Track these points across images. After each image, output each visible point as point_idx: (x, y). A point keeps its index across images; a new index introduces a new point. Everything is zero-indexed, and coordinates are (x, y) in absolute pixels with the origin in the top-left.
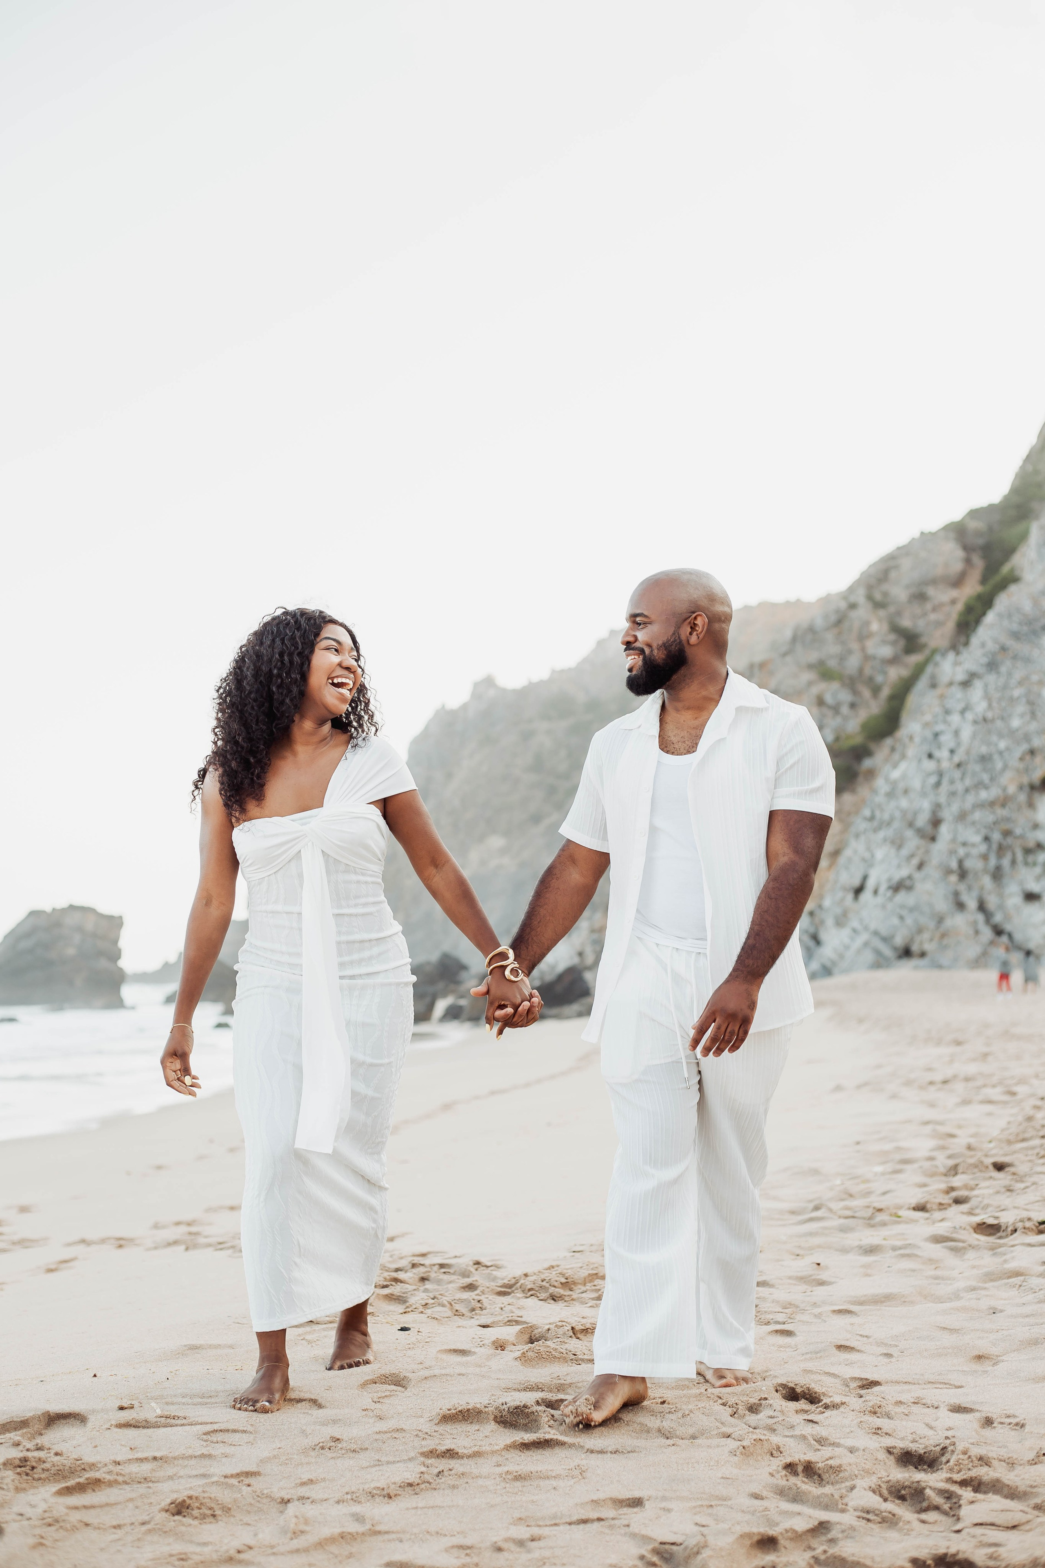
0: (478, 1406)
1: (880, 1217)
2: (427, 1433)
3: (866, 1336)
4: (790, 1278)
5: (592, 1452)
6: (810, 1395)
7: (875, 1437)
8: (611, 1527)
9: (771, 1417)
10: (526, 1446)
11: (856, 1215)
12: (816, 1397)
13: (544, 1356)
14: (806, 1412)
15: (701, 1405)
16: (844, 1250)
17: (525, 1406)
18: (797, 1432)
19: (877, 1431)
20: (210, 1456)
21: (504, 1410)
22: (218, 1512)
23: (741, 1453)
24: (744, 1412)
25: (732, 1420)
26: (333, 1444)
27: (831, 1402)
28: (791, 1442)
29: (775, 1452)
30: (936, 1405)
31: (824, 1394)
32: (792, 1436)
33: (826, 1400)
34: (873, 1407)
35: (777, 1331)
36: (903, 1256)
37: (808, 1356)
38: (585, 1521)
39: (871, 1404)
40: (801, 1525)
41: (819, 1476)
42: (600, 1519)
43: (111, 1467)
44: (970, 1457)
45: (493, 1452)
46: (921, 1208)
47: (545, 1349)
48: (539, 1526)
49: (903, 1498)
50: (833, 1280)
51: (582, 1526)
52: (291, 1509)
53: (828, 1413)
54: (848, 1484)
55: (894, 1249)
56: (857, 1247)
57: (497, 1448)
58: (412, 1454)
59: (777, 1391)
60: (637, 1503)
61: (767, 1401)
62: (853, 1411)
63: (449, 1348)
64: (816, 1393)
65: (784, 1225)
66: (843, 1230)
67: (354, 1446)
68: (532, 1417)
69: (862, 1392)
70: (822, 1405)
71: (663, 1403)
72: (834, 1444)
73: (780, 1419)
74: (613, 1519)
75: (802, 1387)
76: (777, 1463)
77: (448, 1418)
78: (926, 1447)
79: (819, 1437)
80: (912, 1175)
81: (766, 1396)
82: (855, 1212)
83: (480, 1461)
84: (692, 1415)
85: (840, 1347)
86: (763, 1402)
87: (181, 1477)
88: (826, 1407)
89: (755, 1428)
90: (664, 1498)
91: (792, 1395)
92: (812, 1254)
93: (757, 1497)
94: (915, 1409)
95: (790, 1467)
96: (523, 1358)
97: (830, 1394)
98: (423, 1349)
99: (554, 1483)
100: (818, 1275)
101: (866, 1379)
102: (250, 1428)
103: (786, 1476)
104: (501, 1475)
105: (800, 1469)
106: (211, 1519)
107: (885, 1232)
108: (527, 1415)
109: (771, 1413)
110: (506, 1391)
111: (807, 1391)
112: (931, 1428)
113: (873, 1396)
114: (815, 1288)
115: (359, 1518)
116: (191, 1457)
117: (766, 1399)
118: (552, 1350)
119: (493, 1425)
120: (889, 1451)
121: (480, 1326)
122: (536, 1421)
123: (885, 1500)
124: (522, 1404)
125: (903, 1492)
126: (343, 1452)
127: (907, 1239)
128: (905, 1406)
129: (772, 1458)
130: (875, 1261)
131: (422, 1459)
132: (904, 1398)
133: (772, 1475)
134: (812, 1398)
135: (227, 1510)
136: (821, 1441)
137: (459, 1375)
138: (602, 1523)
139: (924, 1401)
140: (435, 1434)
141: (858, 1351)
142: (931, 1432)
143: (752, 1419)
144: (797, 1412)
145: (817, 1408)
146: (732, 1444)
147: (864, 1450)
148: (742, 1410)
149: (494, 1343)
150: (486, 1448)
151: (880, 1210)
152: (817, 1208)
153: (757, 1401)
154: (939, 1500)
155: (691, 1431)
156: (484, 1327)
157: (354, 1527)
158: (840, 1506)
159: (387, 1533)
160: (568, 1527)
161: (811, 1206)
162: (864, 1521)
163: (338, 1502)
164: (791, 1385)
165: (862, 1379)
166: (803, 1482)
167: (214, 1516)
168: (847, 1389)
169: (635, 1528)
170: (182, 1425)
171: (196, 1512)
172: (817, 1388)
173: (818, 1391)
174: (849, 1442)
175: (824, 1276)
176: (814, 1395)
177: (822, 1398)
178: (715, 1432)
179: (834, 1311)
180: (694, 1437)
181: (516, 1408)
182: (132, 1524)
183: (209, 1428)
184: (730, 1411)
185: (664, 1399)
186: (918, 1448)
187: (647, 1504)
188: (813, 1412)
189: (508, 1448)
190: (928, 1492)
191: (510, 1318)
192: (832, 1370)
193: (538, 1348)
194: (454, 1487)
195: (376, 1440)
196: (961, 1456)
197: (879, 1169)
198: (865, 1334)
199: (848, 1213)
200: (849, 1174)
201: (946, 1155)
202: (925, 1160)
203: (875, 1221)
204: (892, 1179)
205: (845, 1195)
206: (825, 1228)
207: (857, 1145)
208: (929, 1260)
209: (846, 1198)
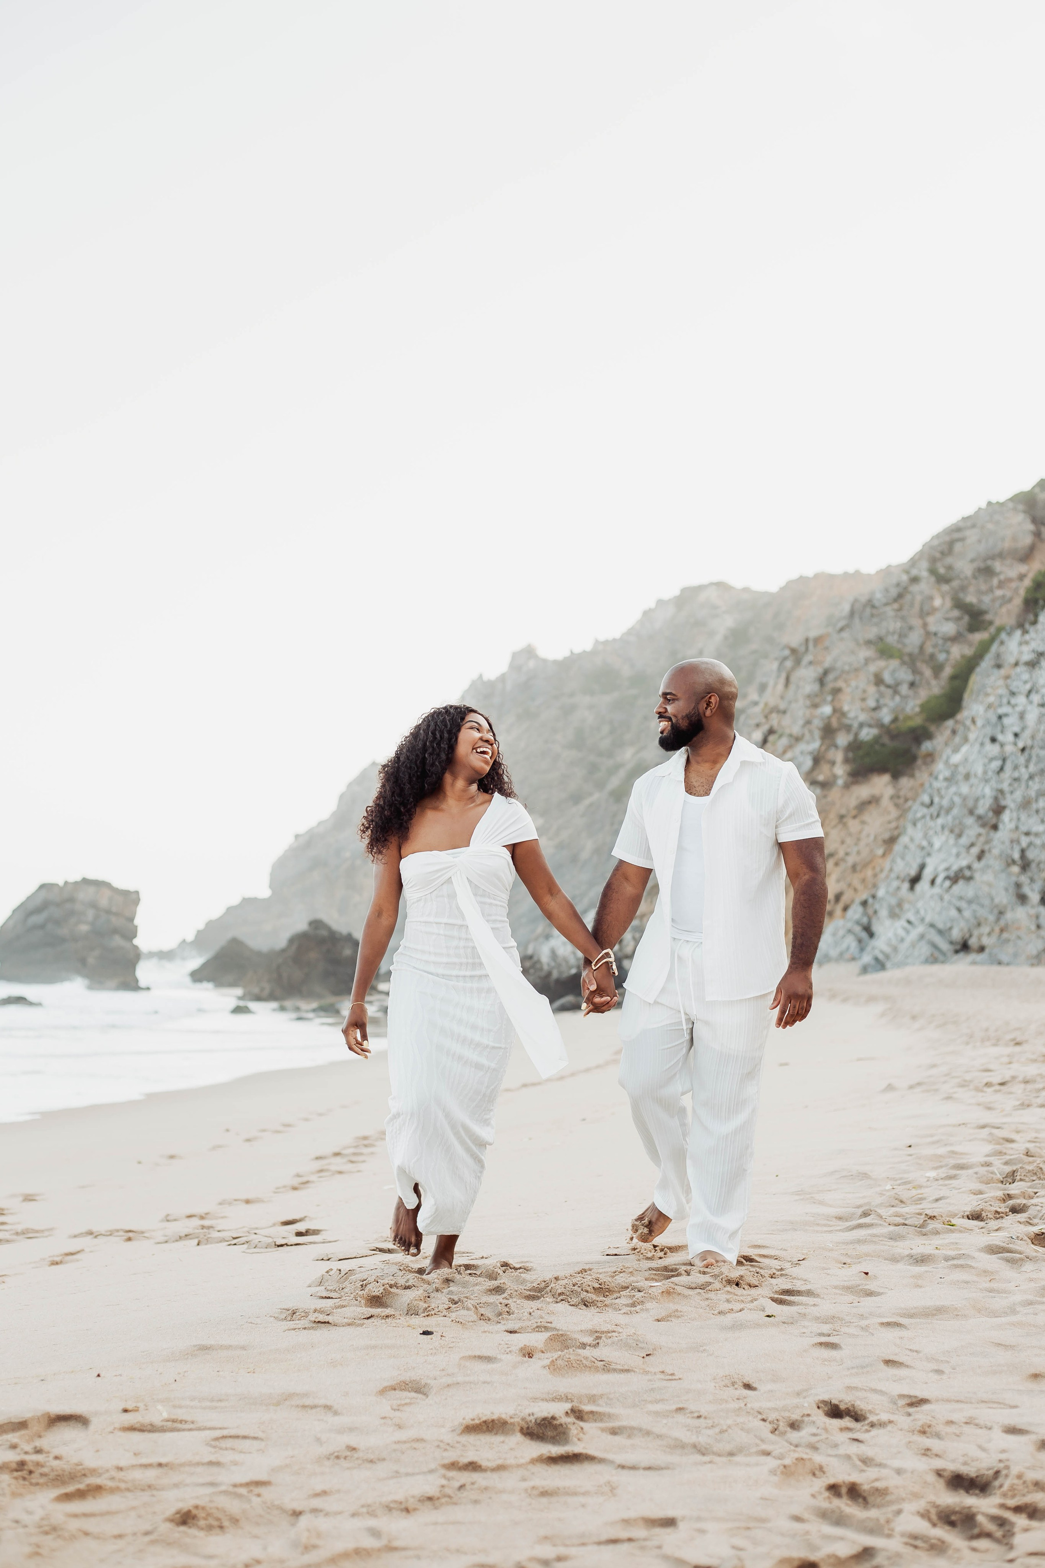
0: (504, 1416)
1: (932, 1225)
2: (448, 1444)
3: (916, 1351)
4: (836, 1287)
5: (623, 1467)
6: (856, 1413)
7: (924, 1459)
8: (642, 1548)
9: (814, 1435)
10: (553, 1460)
11: (906, 1222)
12: (862, 1415)
13: (574, 1365)
14: (849, 1429)
15: (740, 1420)
16: (894, 1260)
17: (553, 1418)
18: (842, 1451)
19: (926, 1452)
20: (218, 1464)
21: (531, 1421)
22: (226, 1523)
23: (782, 1473)
24: (786, 1429)
25: (772, 1437)
26: (349, 1453)
27: (878, 1420)
28: (834, 1461)
29: (817, 1471)
30: (989, 1424)
31: (870, 1412)
32: (836, 1456)
33: (872, 1418)
34: (922, 1426)
35: (821, 1344)
36: (956, 1266)
37: (855, 1370)
38: (614, 1541)
39: (920, 1423)
40: (844, 1550)
41: (865, 1499)
42: (630, 1540)
43: (113, 1473)
44: (1024, 1482)
45: (519, 1466)
46: (976, 1216)
47: (576, 1358)
48: (566, 1546)
49: (952, 1524)
50: (881, 1290)
51: (611, 1547)
52: (303, 1521)
53: (875, 1432)
54: (895, 1507)
55: (947, 1259)
56: (907, 1256)
57: (522, 1461)
58: (433, 1466)
59: (818, 1407)
60: (670, 1522)
61: (811, 1418)
62: (901, 1430)
63: (473, 1354)
64: (861, 1410)
65: (830, 1232)
66: (893, 1238)
67: (371, 1456)
68: (560, 1429)
69: (911, 1410)
70: (868, 1424)
71: (699, 1417)
72: (880, 1465)
73: (824, 1436)
74: (645, 1540)
75: (846, 1404)
76: (820, 1484)
77: (472, 1429)
78: (978, 1470)
79: (865, 1457)
80: (967, 1181)
81: (809, 1412)
82: (906, 1219)
83: (504, 1474)
84: (730, 1431)
85: (888, 1362)
86: (806, 1419)
87: (187, 1485)
88: (872, 1425)
89: (796, 1446)
90: (699, 1519)
91: (835, 1412)
92: (860, 1262)
93: (798, 1519)
94: (967, 1429)
95: (834, 1489)
96: (553, 1367)
97: (877, 1412)
98: (446, 1355)
99: (582, 1499)
100: (866, 1285)
101: (916, 1397)
102: (260, 1435)
103: (829, 1498)
104: (526, 1490)
105: (844, 1490)
106: (218, 1531)
107: (937, 1241)
108: (555, 1427)
109: (814, 1430)
110: (533, 1402)
111: (852, 1409)
112: (983, 1449)
113: (922, 1415)
114: (862, 1299)
115: (375, 1533)
116: (198, 1464)
117: (808, 1415)
118: (583, 1359)
119: (518, 1437)
120: (939, 1473)
121: (507, 1331)
122: (564, 1433)
123: (934, 1525)
124: (550, 1416)
125: (953, 1518)
126: (360, 1462)
127: (960, 1249)
128: (957, 1426)
129: (814, 1479)
130: (928, 1272)
131: (443, 1471)
132: (955, 1417)
133: (813, 1496)
134: (857, 1417)
135: (235, 1521)
136: (866, 1461)
137: (484, 1382)
138: (633, 1544)
139: (977, 1421)
140: (458, 1445)
141: (907, 1366)
142: (982, 1455)
143: (794, 1436)
144: (841, 1430)
145: (863, 1426)
146: (771, 1463)
147: (912, 1472)
148: (783, 1426)
149: (521, 1349)
150: (511, 1461)
151: (932, 1218)
152: (865, 1214)
153: (799, 1418)
154: (991, 1527)
155: (728, 1448)
156: (511, 1332)
157: (369, 1542)
158: (886, 1532)
159: (404, 1549)
160: (596, 1547)
161: (860, 1211)
162: (912, 1549)
163: (354, 1515)
164: (834, 1402)
165: (910, 1397)
166: (847, 1505)
167: (221, 1527)
168: (895, 1407)
169: (668, 1550)
170: (190, 1430)
171: (202, 1523)
172: (861, 1405)
173: (864, 1408)
174: (897, 1463)
175: (872, 1286)
176: (859, 1412)
177: (868, 1415)
178: (754, 1450)
179: (882, 1324)
180: (731, 1454)
181: (544, 1419)
182: (135, 1534)
183: (218, 1433)
184: (770, 1427)
185: (701, 1414)
186: (970, 1470)
187: (681, 1525)
188: (858, 1431)
189: (534, 1461)
190: (980, 1518)
191: (539, 1324)
192: (879, 1387)
193: (568, 1357)
194: (476, 1502)
195: (395, 1450)
196: (1016, 1481)
197: (932, 1174)
198: (915, 1349)
199: (899, 1220)
200: (901, 1179)
201: (1004, 1161)
202: (982, 1166)
203: (928, 1229)
204: (946, 1185)
205: (897, 1202)
206: (875, 1236)
207: (909, 1148)
208: (985, 1272)
209: (897, 1204)
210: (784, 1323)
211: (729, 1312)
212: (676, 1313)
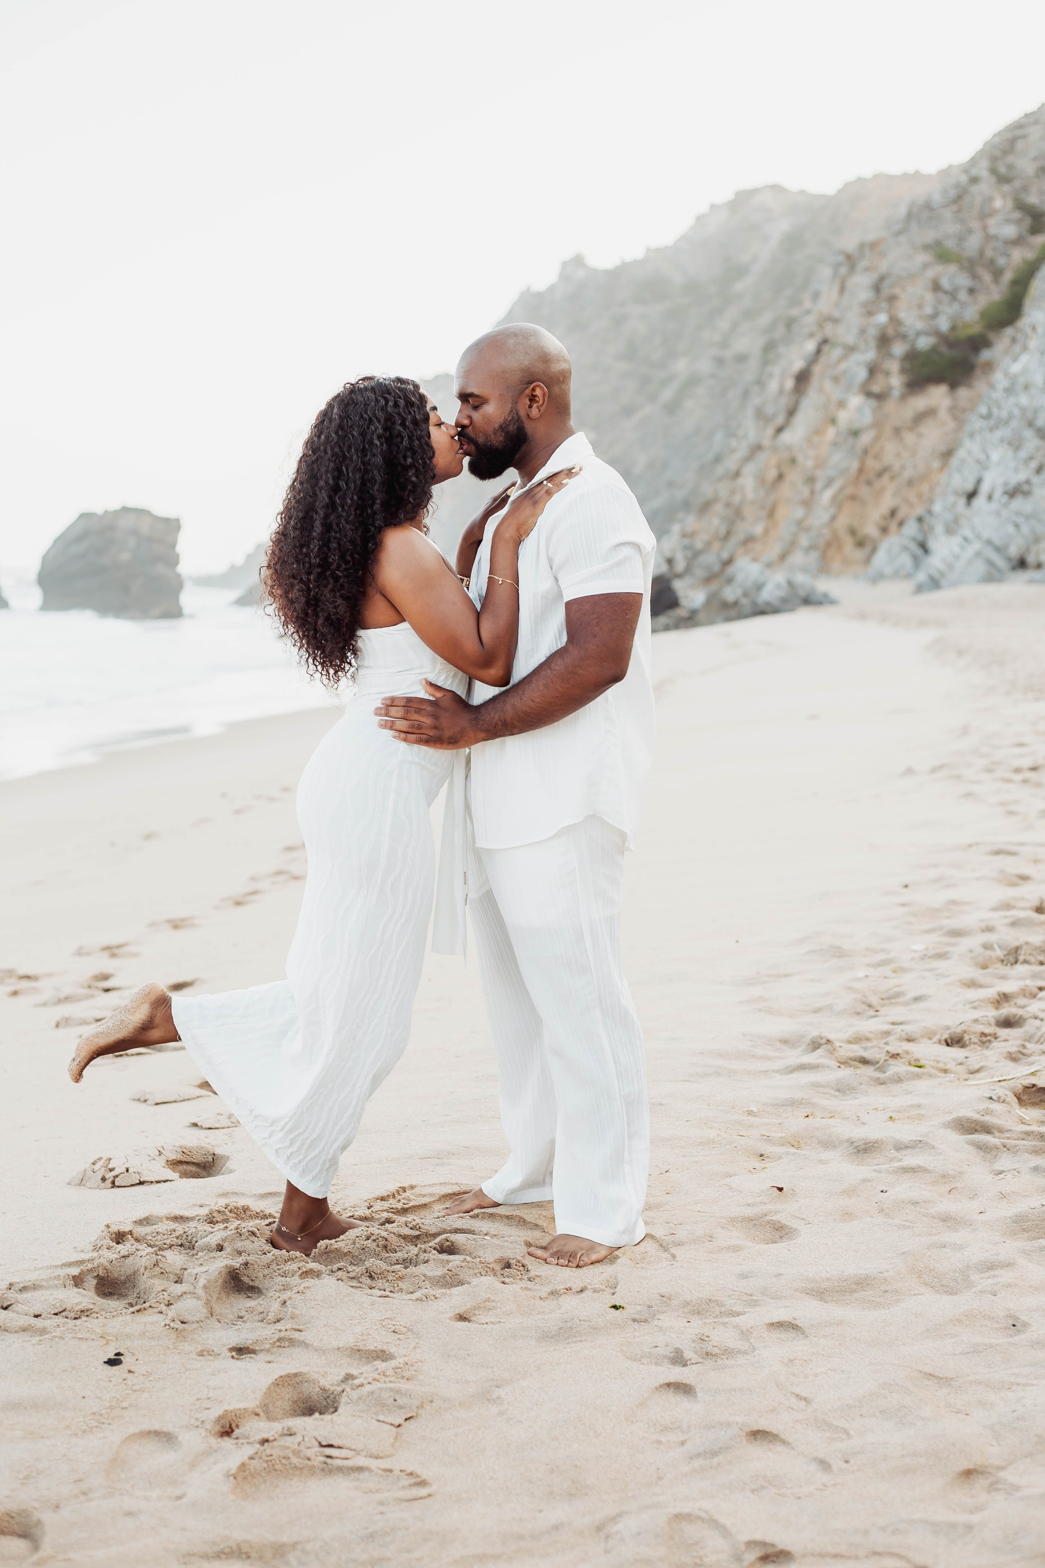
3: (806, 1399)
4: (733, 1220)
11: (869, 1054)
16: (828, 1144)
46: (955, 1041)
55: (899, 1148)
56: (847, 1140)
63: (151, 1425)
66: (842, 1089)
80: (958, 962)
82: (867, 1048)
92: (779, 1160)
98: (108, 1430)
100: (776, 1212)
101: (773, 1545)
121: (235, 1350)
127: (920, 1117)
130: (865, 1180)
141: (784, 1447)
152: (816, 1041)
156: (238, 1352)
168: (737, 1563)
175: (784, 1213)
179: (774, 1324)
199: (857, 1050)
200: (883, 950)
201: (1009, 920)
202: (983, 931)
203: (887, 1074)
204: (931, 970)
205: (865, 1007)
206: (816, 1085)
207: (905, 890)
208: (943, 1176)
209: (864, 1010)
210: (634, 1320)
211: (565, 1293)
212: (487, 1303)
